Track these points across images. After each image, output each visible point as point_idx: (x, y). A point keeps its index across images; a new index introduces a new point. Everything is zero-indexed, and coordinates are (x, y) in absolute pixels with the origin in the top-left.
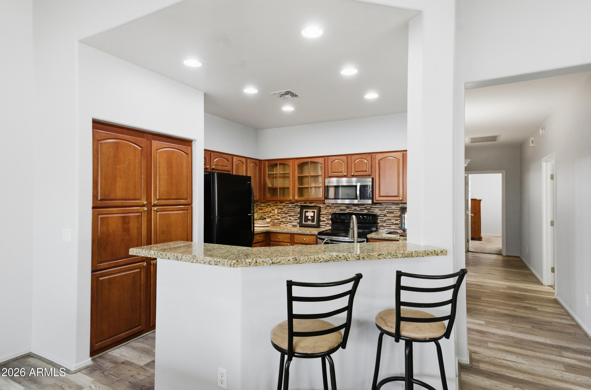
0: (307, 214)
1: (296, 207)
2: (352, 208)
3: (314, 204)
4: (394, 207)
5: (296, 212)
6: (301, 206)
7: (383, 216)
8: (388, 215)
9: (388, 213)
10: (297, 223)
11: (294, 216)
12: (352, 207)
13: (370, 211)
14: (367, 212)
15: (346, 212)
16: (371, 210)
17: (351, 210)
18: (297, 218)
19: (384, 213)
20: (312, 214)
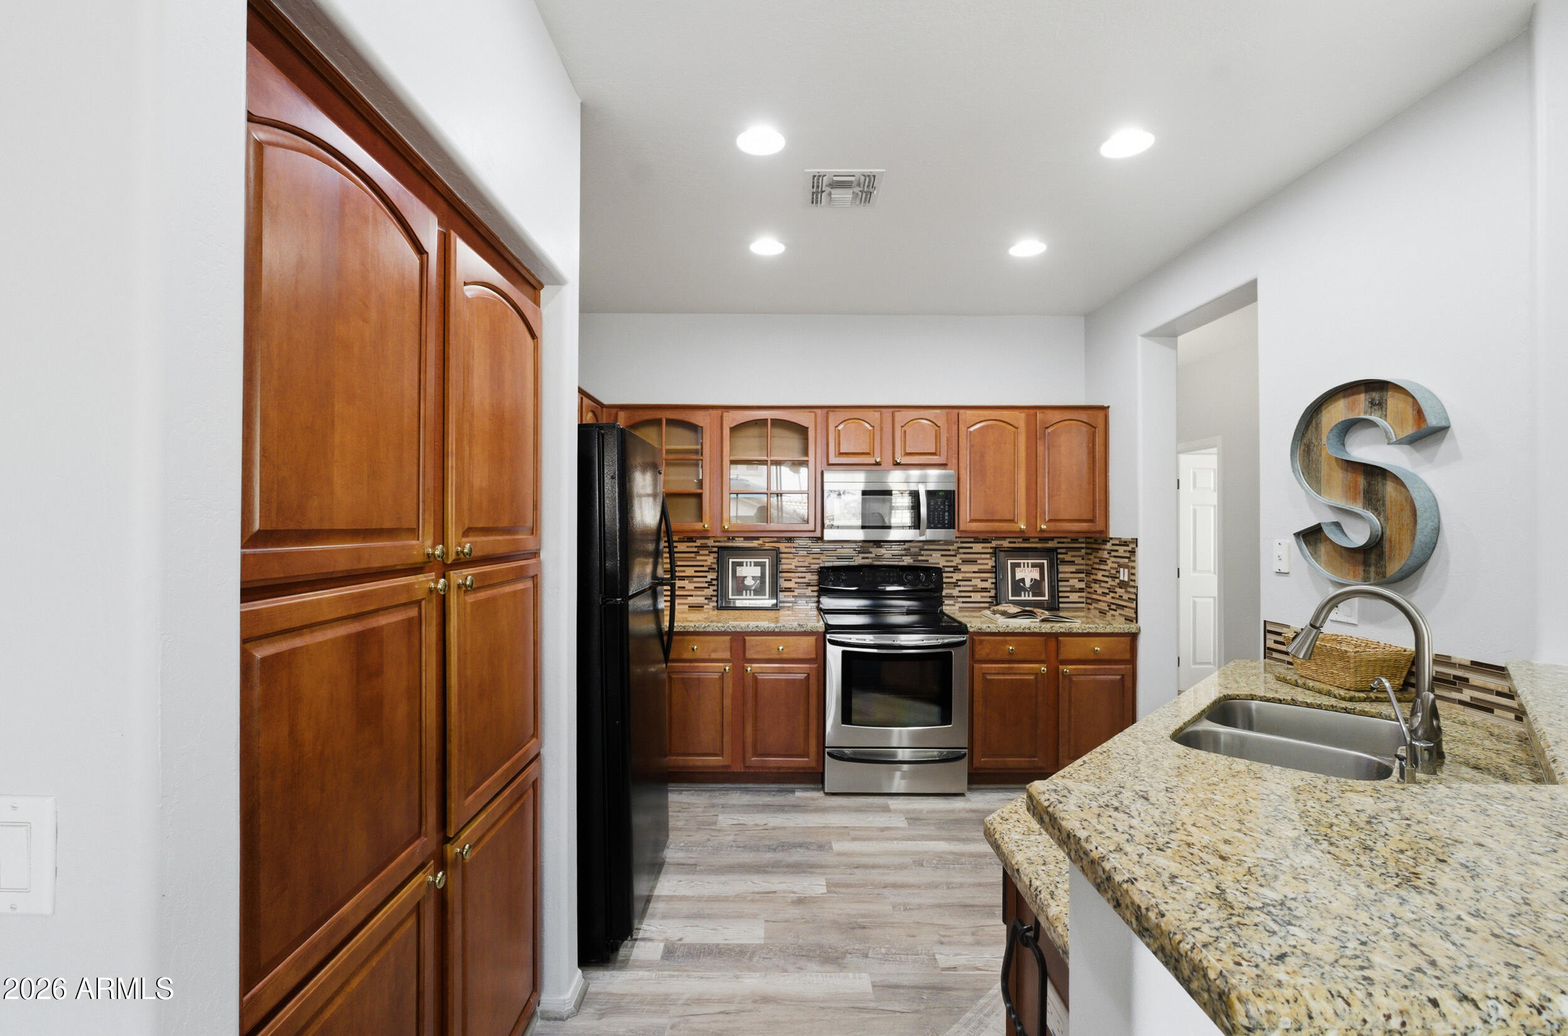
0: (741, 571)
1: (701, 552)
2: (871, 553)
3: (760, 542)
4: (978, 547)
5: (703, 566)
6: (719, 548)
7: (952, 569)
8: (964, 568)
9: (965, 561)
10: (703, 598)
11: (695, 579)
12: (871, 550)
13: (920, 558)
14: (912, 561)
15: (856, 563)
16: (923, 555)
17: (867, 558)
18: (706, 582)
19: (953, 564)
20: (757, 572)
